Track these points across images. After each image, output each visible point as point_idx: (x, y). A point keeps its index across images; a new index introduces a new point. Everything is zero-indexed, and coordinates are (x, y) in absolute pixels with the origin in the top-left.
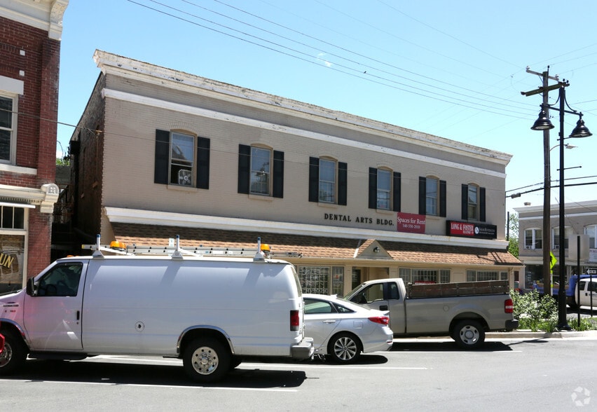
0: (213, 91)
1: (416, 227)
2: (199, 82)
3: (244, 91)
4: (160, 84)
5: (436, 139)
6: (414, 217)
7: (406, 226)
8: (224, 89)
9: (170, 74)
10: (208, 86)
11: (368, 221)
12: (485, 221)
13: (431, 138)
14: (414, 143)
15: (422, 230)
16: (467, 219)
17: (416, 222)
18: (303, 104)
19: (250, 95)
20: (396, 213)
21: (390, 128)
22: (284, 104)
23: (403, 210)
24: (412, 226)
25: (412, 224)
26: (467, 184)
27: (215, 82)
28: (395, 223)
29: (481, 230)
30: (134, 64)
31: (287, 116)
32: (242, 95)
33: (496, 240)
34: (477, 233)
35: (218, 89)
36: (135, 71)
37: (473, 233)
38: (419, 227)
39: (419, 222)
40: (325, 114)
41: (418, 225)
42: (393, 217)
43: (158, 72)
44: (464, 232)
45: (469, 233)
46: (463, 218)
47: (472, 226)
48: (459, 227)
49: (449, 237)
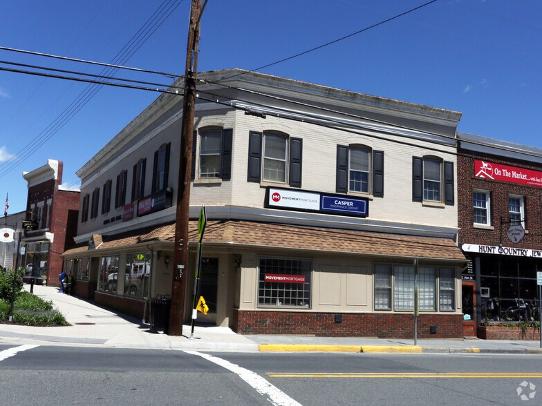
6: (129, 206)
7: (125, 216)
15: (132, 218)
20: (123, 207)
23: (126, 203)
24: (128, 216)
25: (128, 213)
28: (122, 217)
29: (156, 201)
34: (153, 206)
37: (149, 208)
38: (131, 214)
39: (131, 210)
41: (131, 212)
42: (122, 211)
44: (145, 210)
46: (152, 191)
47: (150, 200)
48: (143, 204)
49: (138, 219)
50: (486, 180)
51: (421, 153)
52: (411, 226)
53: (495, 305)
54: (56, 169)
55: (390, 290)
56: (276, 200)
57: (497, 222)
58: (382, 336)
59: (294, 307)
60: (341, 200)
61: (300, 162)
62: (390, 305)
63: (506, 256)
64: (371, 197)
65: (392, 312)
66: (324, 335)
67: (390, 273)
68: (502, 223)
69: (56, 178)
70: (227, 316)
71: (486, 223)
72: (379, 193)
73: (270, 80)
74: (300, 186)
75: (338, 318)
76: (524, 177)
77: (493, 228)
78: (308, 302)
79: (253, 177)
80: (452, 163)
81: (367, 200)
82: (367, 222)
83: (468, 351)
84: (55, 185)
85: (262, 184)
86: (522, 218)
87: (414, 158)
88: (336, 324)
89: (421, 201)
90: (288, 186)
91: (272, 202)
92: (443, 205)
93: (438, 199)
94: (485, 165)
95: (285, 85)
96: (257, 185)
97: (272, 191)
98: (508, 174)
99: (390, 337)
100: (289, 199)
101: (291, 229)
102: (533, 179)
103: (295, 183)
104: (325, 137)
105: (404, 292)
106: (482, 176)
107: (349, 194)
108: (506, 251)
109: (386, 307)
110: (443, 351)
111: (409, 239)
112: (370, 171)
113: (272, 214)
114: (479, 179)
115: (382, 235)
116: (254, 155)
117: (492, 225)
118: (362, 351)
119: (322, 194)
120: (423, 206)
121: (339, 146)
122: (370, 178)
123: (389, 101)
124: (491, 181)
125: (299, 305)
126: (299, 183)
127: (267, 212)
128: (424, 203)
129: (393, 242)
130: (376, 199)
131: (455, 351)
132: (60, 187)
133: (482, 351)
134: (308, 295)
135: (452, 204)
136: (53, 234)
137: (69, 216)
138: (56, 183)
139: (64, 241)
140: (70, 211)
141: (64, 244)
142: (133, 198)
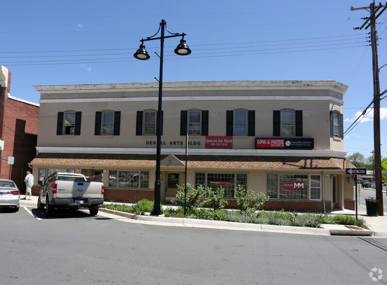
0: (80, 90)
1: (223, 144)
2: (73, 87)
3: (94, 86)
4: (60, 93)
5: (238, 83)
6: (222, 138)
7: (213, 144)
8: (85, 87)
9: (61, 87)
10: (78, 88)
11: (180, 143)
12: (302, 135)
13: (233, 83)
14: (220, 89)
15: (230, 146)
16: (279, 136)
17: (223, 141)
18: (128, 84)
19: (99, 87)
20: (204, 137)
21: (194, 84)
22: (117, 86)
23: (210, 134)
24: (219, 145)
25: (219, 143)
26: (280, 110)
27: (80, 85)
28: (203, 143)
29: (294, 143)
30: (47, 87)
31: (123, 92)
32: (94, 88)
33: (313, 150)
34: (288, 145)
35: (82, 88)
36: (48, 90)
37: (283, 146)
38: (226, 145)
39: (226, 141)
40: (144, 86)
41: (226, 143)
42: (203, 139)
43: (56, 88)
44: (272, 145)
45: (278, 145)
46: (274, 134)
47: (282, 141)
48: (267, 142)
49: (255, 150)
54: (6, 75)
69: (6, 86)
84: (6, 93)
132: (9, 96)
136: (3, 142)
137: (16, 125)
138: (6, 91)
139: (13, 149)
140: (18, 120)
141: (13, 152)
142: (230, 132)
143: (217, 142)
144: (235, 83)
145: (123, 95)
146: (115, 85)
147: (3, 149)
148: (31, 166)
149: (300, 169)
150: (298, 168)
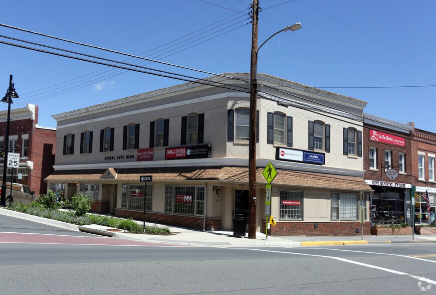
5: (155, 93)
6: (146, 150)
7: (141, 157)
11: (122, 157)
12: (202, 142)
13: (151, 94)
15: (151, 159)
16: (185, 144)
20: (136, 150)
23: (140, 147)
24: (145, 157)
25: (145, 155)
26: (187, 115)
28: (136, 156)
29: (193, 151)
30: (58, 116)
31: (94, 114)
34: (188, 154)
36: (59, 118)
37: (185, 155)
38: (149, 157)
39: (149, 153)
40: (102, 107)
41: (149, 155)
42: (135, 152)
44: (177, 155)
45: (181, 155)
46: (182, 144)
47: (184, 149)
48: (173, 151)
49: (165, 161)
50: (375, 141)
51: (347, 126)
52: (344, 170)
53: (376, 215)
54: (33, 111)
55: (338, 208)
56: (283, 155)
57: (380, 166)
58: (335, 235)
59: (291, 219)
60: (313, 155)
61: (292, 132)
62: (338, 217)
63: (383, 186)
64: (324, 152)
65: (339, 221)
66: (310, 235)
67: (338, 198)
68: (382, 167)
69: (34, 119)
70: (259, 226)
71: (374, 167)
72: (328, 150)
73: (279, 80)
74: (292, 146)
75: (316, 225)
76: (391, 139)
77: (378, 170)
78: (302, 216)
79: (270, 141)
80: (361, 132)
81: (324, 154)
82: (324, 167)
83: (386, 243)
84: (34, 124)
85: (275, 145)
86: (390, 164)
87: (344, 129)
88: (315, 229)
89: (347, 155)
90: (286, 147)
91: (281, 157)
92: (357, 157)
93: (354, 153)
94: (375, 132)
95: (286, 84)
96: (272, 145)
97: (281, 150)
98: (384, 138)
99: (339, 236)
100: (288, 154)
101: (290, 173)
102: (395, 141)
103: (290, 144)
104: (303, 116)
105: (343, 209)
106: (373, 139)
107: (315, 151)
108: (384, 184)
109: (336, 219)
110: (376, 243)
111: (343, 178)
112: (323, 137)
113: (280, 164)
114: (372, 141)
115: (331, 175)
116: (270, 127)
117: (377, 168)
118: (344, 244)
119: (304, 151)
120: (348, 157)
121: (309, 122)
122: (324, 141)
123: (335, 94)
124: (377, 142)
125: (294, 218)
126: (291, 145)
127: (278, 163)
128: (349, 156)
129: (337, 179)
130: (327, 154)
131: (381, 243)
132: (37, 126)
133: (392, 242)
134: (302, 212)
135: (361, 157)
136: (32, 163)
137: (44, 149)
138: (34, 122)
139: (41, 168)
140: (45, 145)
141: (41, 170)
142: (152, 145)
143: (148, 155)
144: (153, 93)
145: (94, 116)
146: (87, 108)
147: (32, 168)
148: (46, 181)
149: (186, 180)
150: (184, 178)
